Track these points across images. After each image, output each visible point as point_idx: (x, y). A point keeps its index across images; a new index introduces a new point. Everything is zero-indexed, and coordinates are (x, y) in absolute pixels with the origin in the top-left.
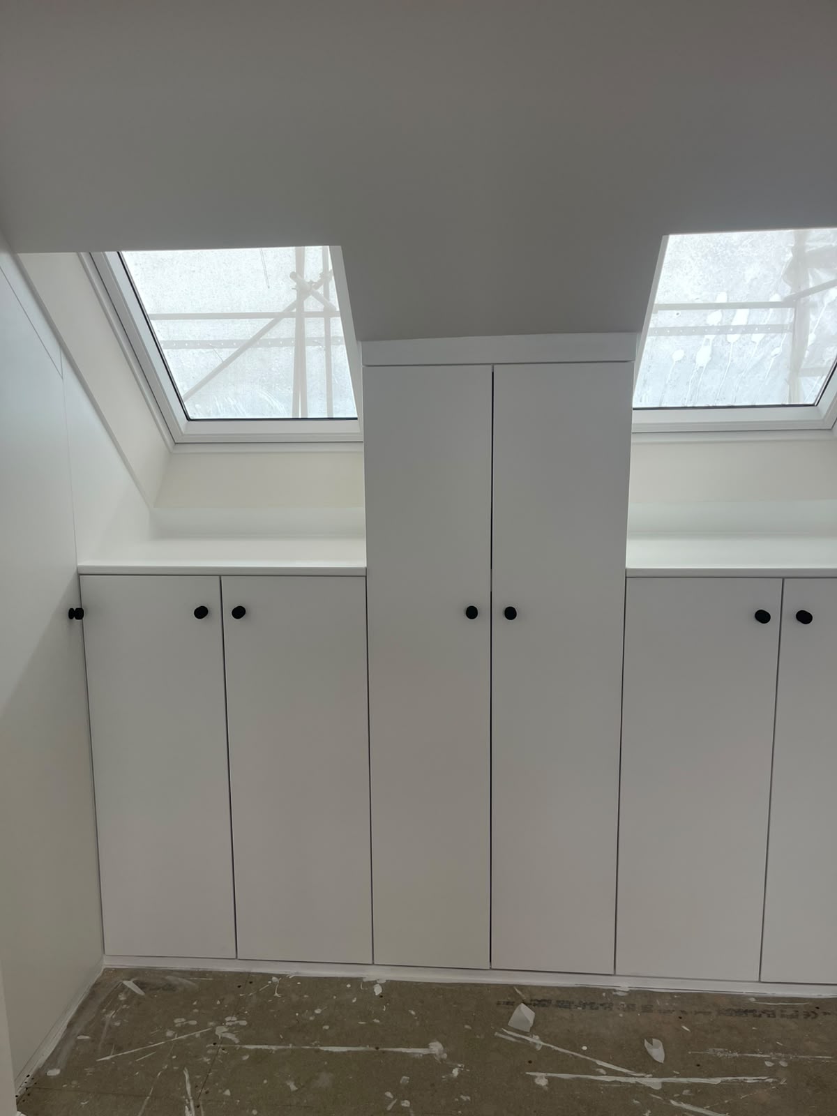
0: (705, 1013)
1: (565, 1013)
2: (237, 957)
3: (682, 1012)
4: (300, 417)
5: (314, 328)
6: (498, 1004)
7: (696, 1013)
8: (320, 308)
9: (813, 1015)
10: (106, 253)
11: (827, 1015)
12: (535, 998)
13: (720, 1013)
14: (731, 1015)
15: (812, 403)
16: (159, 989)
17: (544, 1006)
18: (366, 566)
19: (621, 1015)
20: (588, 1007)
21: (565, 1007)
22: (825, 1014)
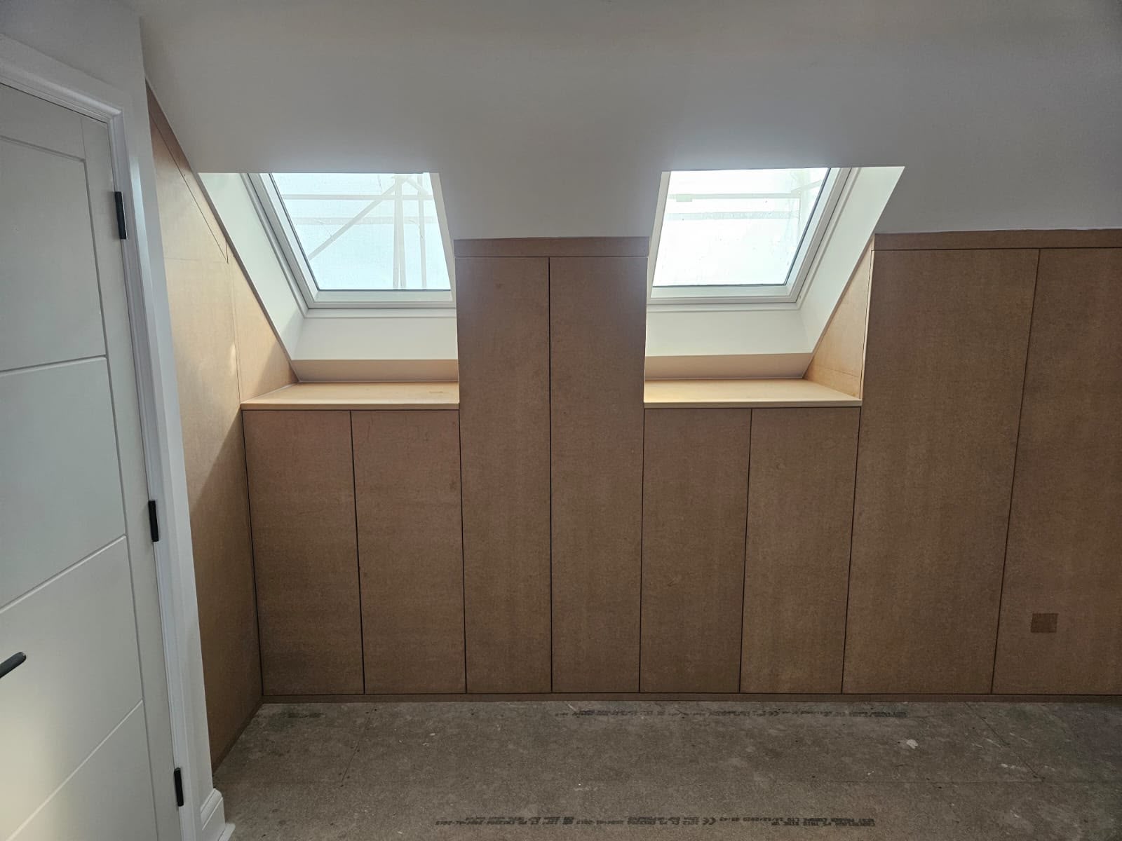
0: (700, 714)
1: (604, 718)
2: (364, 692)
3: (685, 714)
4: (399, 288)
5: (410, 209)
6: (557, 715)
7: (694, 714)
8: (414, 192)
9: (775, 714)
10: (261, 174)
11: (785, 714)
12: (583, 710)
13: (711, 714)
14: (719, 715)
15: (782, 283)
16: (306, 716)
17: (589, 714)
18: (457, 401)
19: (642, 718)
20: (619, 714)
21: (604, 715)
22: (784, 713)
